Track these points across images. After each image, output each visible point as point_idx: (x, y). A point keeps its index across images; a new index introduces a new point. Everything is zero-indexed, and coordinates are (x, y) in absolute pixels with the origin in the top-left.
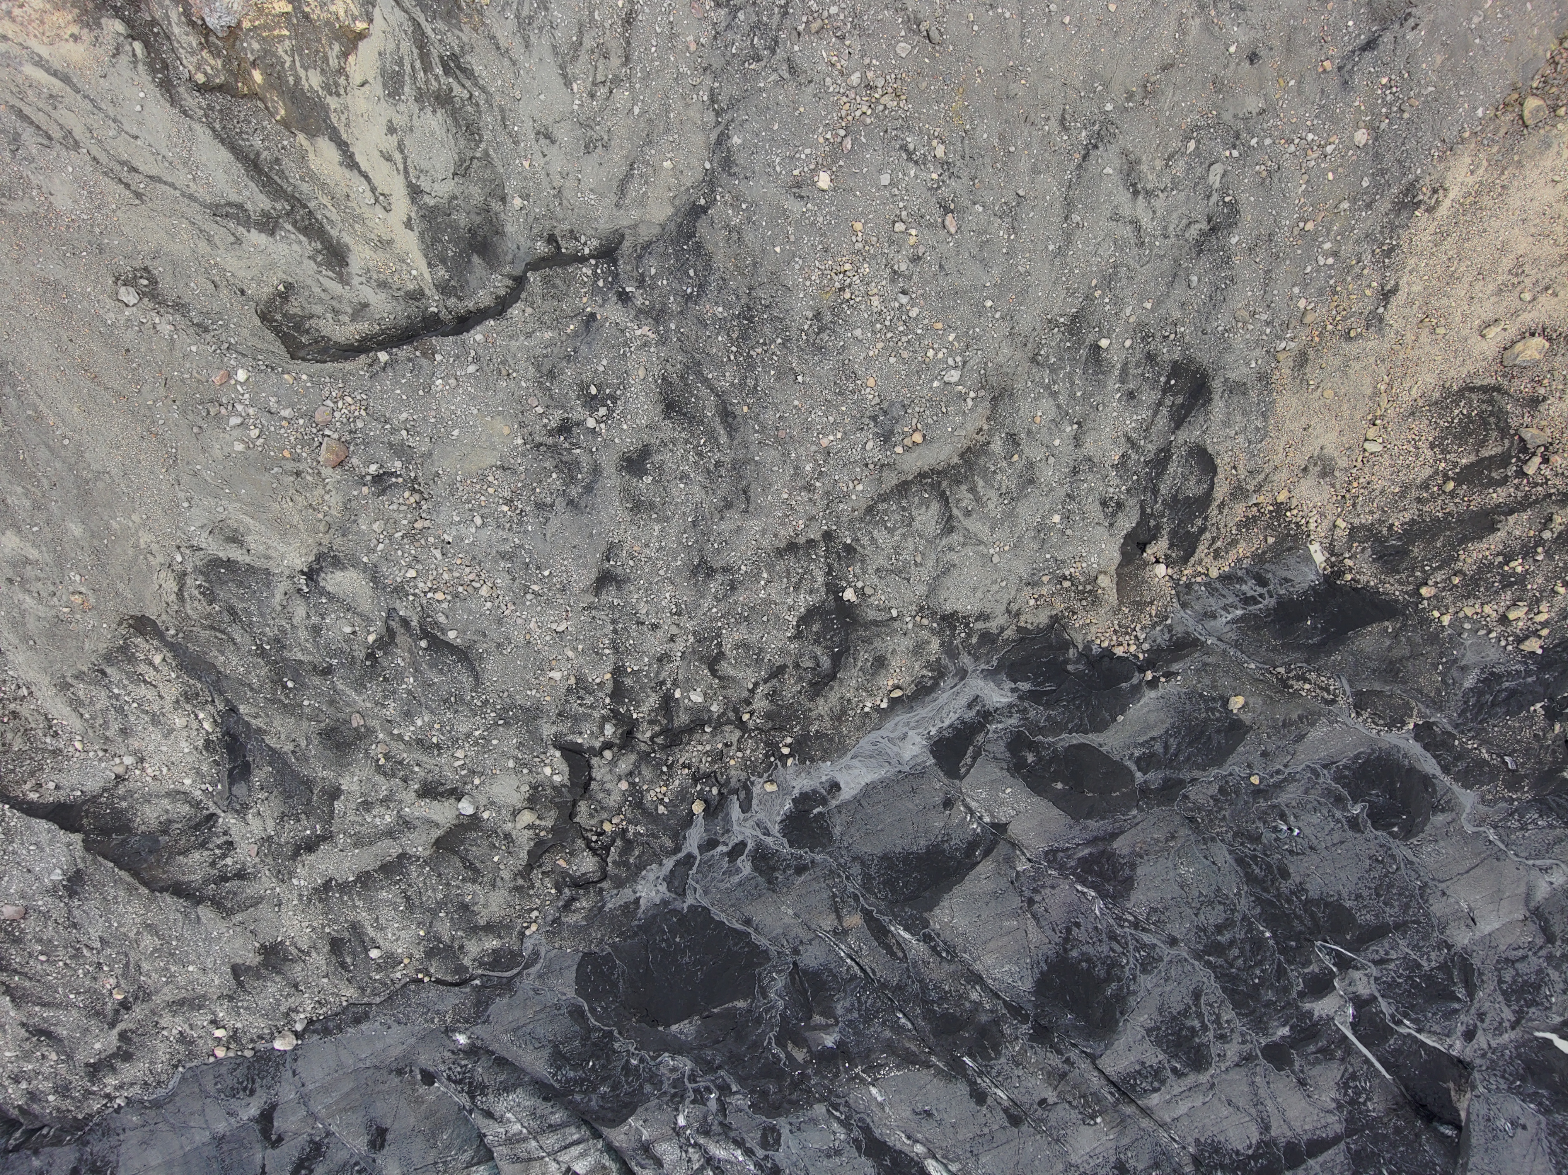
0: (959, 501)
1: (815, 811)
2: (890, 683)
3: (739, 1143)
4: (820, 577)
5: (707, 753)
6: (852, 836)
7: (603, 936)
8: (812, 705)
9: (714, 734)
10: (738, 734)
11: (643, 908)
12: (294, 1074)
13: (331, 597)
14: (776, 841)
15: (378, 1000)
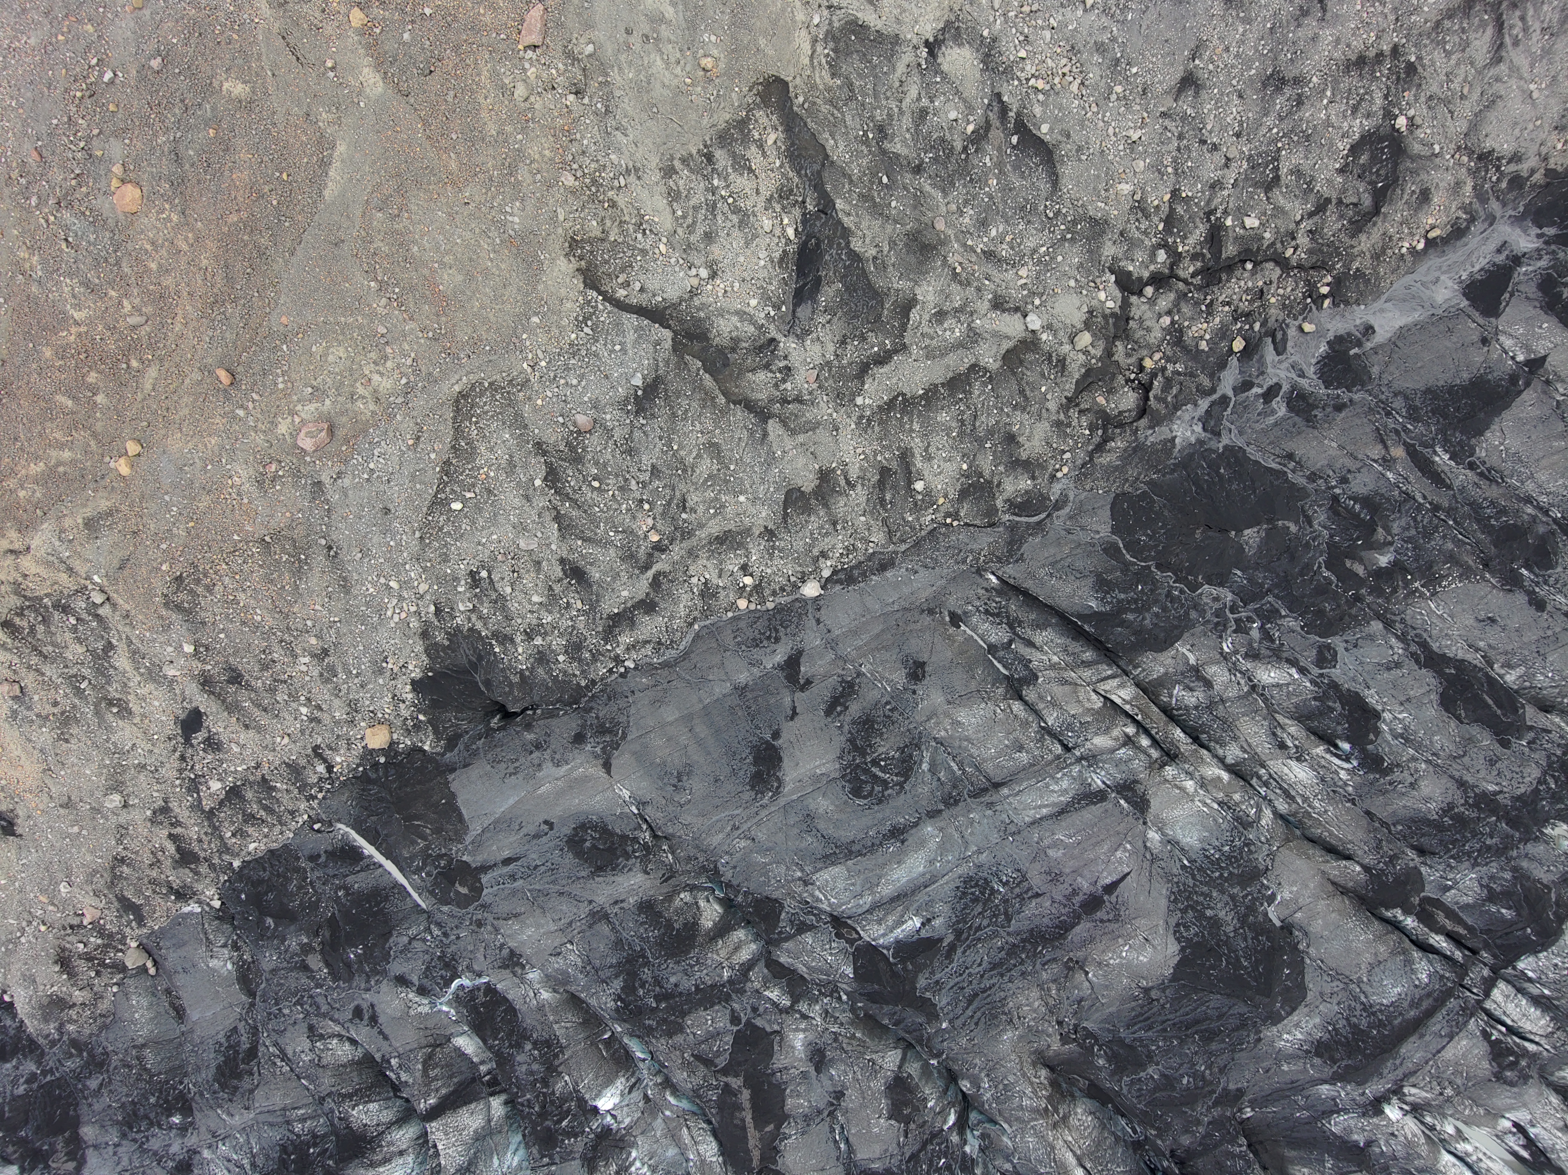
0: (1511, 27)
1: (1352, 352)
2: (1430, 221)
3: (1293, 663)
4: (1379, 101)
5: (1247, 291)
6: (1392, 374)
7: (1139, 474)
8: (1354, 242)
9: (1254, 272)
10: (1278, 271)
11: (1178, 447)
12: (818, 622)
13: (945, 76)
14: (1311, 383)
15: (903, 547)
